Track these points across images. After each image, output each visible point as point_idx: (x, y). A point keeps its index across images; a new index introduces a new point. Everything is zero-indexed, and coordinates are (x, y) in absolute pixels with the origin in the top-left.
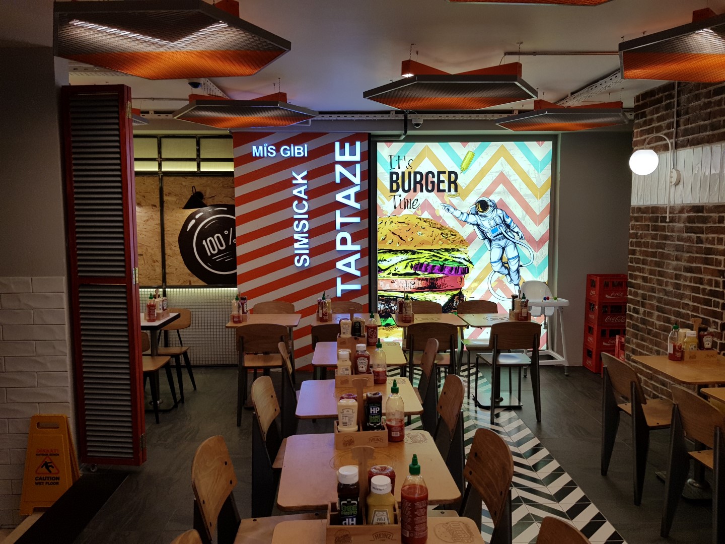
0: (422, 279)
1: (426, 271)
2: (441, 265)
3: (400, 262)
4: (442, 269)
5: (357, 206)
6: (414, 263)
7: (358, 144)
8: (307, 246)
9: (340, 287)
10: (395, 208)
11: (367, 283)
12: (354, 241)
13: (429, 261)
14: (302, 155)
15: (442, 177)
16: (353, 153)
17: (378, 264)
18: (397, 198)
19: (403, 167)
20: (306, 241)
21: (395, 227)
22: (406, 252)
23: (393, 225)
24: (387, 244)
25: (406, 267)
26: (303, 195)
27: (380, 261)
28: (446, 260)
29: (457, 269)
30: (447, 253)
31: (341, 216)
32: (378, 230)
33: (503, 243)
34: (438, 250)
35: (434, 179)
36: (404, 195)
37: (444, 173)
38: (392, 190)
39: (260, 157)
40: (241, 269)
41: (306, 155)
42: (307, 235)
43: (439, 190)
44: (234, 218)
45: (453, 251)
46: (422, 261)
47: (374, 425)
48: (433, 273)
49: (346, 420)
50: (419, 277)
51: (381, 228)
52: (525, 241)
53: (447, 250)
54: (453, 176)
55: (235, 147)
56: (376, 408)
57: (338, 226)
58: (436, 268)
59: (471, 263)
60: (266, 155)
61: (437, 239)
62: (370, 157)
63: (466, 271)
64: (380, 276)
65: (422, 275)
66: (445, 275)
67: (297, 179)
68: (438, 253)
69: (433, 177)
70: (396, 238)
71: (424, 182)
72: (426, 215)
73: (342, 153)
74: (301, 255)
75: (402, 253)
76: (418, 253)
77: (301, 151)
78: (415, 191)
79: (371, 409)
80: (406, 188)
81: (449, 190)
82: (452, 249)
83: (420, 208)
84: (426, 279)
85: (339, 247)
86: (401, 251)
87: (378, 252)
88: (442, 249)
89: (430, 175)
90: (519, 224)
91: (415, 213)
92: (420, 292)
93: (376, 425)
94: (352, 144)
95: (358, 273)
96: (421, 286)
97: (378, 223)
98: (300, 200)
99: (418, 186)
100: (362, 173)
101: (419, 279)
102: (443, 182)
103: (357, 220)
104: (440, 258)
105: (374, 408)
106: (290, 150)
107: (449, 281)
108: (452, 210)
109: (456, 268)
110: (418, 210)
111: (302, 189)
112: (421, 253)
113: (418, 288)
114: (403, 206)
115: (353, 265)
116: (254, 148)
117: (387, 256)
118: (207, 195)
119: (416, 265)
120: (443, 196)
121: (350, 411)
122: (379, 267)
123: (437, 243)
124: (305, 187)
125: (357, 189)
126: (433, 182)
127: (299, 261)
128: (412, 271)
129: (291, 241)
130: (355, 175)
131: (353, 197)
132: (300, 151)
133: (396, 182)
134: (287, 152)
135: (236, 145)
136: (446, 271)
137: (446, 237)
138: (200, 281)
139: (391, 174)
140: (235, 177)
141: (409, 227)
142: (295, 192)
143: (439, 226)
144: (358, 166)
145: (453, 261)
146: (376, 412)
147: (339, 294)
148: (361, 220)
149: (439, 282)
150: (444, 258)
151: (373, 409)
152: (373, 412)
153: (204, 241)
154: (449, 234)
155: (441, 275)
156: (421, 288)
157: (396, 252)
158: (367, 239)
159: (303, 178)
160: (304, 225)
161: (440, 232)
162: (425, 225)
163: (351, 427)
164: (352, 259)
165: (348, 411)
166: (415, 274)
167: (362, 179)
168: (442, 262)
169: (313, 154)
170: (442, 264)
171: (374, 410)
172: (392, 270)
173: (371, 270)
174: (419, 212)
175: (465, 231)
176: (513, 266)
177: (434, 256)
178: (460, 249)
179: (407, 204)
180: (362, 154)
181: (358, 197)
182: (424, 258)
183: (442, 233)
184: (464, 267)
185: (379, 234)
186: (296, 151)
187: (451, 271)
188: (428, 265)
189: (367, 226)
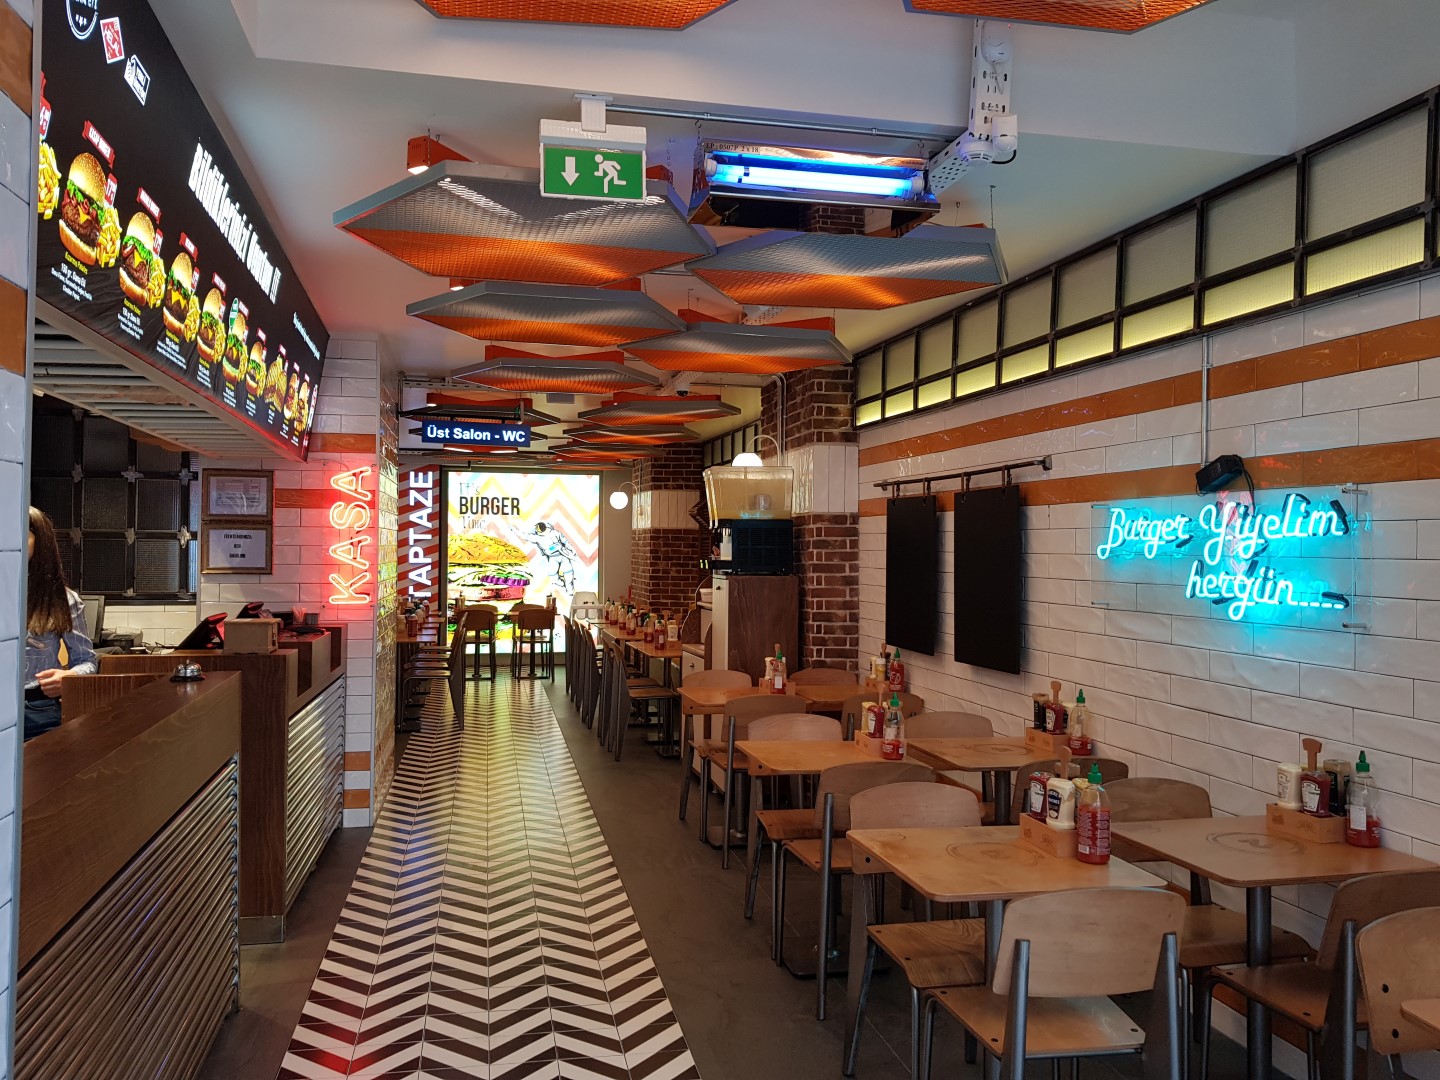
0: (488, 590)
1: (491, 582)
2: (505, 578)
3: (469, 574)
4: (506, 581)
5: (429, 525)
6: (481, 576)
7: (430, 474)
9: (412, 595)
10: (464, 527)
11: (437, 591)
12: (425, 555)
13: (495, 574)
15: (506, 502)
16: (425, 481)
17: (449, 576)
18: (466, 519)
19: (471, 493)
21: (464, 544)
22: (474, 565)
23: (462, 542)
24: (457, 558)
25: (474, 578)
27: (450, 573)
28: (510, 573)
29: (519, 581)
30: (510, 567)
31: (415, 533)
32: (449, 546)
33: (560, 558)
34: (502, 564)
35: (499, 504)
36: (473, 517)
37: (508, 499)
38: (461, 513)
43: (503, 513)
45: (516, 565)
46: (487, 574)
48: (498, 584)
50: (485, 587)
51: (452, 544)
52: (577, 558)
53: (510, 564)
54: (515, 502)
57: (411, 543)
58: (501, 580)
59: (532, 576)
61: (502, 554)
62: (442, 485)
63: (526, 583)
64: (450, 586)
65: (491, 586)
66: (508, 586)
68: (503, 567)
69: (498, 502)
70: (465, 554)
71: (490, 506)
72: (492, 535)
73: (416, 481)
75: (470, 567)
76: (485, 567)
78: (482, 513)
80: (474, 511)
81: (512, 513)
82: (515, 563)
84: (492, 590)
85: (412, 560)
86: (469, 564)
87: (449, 565)
88: (506, 563)
89: (495, 501)
91: (482, 532)
92: (486, 601)
94: (425, 474)
95: (429, 583)
96: (487, 595)
97: (449, 540)
99: (485, 509)
100: (434, 498)
101: (485, 590)
102: (507, 506)
103: (429, 537)
104: (504, 571)
107: (513, 592)
110: (485, 529)
112: (488, 567)
113: (485, 597)
114: (471, 526)
115: (424, 575)
117: (457, 569)
119: (483, 577)
120: (507, 518)
122: (449, 579)
123: (502, 558)
125: (429, 511)
126: (497, 506)
128: (479, 582)
130: (427, 499)
131: (425, 517)
133: (465, 505)
136: (510, 582)
137: (510, 553)
139: (461, 498)
141: (477, 544)
143: (503, 544)
144: (430, 492)
145: (516, 574)
148: (432, 537)
149: (503, 593)
150: (508, 571)
154: (512, 550)
155: (505, 586)
156: (488, 597)
157: (465, 565)
158: (437, 554)
161: (503, 549)
162: (492, 542)
164: (424, 571)
166: (482, 585)
167: (433, 503)
168: (506, 574)
170: (506, 576)
172: (461, 582)
173: (441, 580)
174: (485, 532)
175: (526, 549)
176: (568, 578)
177: (499, 569)
178: (522, 564)
179: (474, 524)
180: (434, 481)
181: (430, 518)
182: (490, 571)
183: (506, 550)
184: (525, 579)
187: (514, 583)
188: (494, 577)
189: (438, 542)
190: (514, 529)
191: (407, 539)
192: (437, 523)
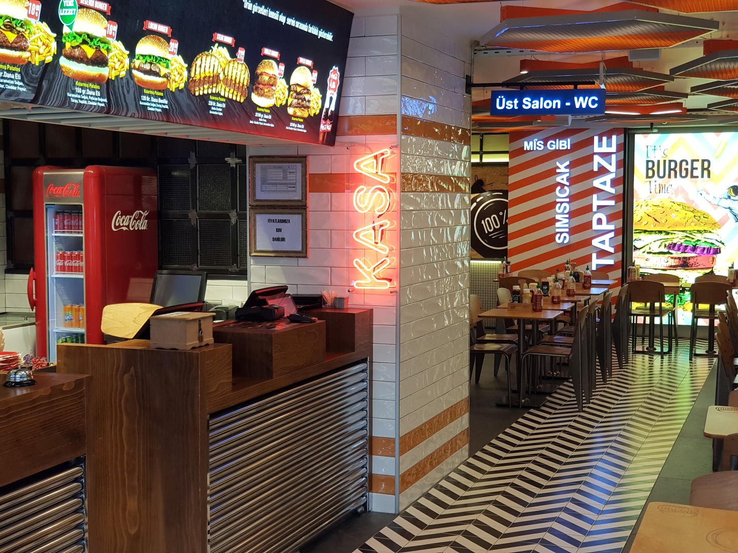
0: (675, 258)
1: (679, 250)
2: (693, 246)
3: (655, 241)
4: (694, 249)
5: (613, 191)
6: (667, 243)
7: (614, 137)
8: (567, 226)
9: (595, 262)
10: (651, 192)
11: (620, 259)
12: (608, 222)
13: (682, 241)
14: (565, 148)
15: (696, 165)
16: (609, 145)
17: (634, 244)
18: (653, 183)
19: (656, 156)
20: (567, 221)
21: (649, 210)
22: (660, 232)
23: (648, 207)
24: (643, 224)
25: (660, 246)
26: (565, 182)
27: (635, 240)
28: (698, 240)
29: (709, 250)
30: (700, 234)
31: (598, 199)
32: (634, 212)
34: (690, 231)
35: (687, 167)
36: (660, 181)
37: (698, 160)
38: (647, 177)
39: (530, 151)
40: (511, 244)
41: (569, 148)
42: (567, 216)
43: (692, 176)
44: (507, 201)
45: (705, 232)
46: (675, 241)
48: (686, 253)
50: (672, 256)
51: (637, 211)
53: (699, 231)
54: (706, 163)
55: (510, 143)
57: (595, 209)
58: (689, 248)
59: (723, 244)
60: (535, 149)
61: (690, 221)
62: (627, 149)
63: (717, 251)
64: (636, 254)
65: (676, 254)
66: (697, 255)
67: (560, 168)
68: (691, 234)
69: (687, 164)
70: (651, 220)
71: (678, 169)
72: (680, 199)
73: (600, 146)
74: (561, 233)
75: (656, 233)
76: (672, 234)
77: (565, 145)
78: (669, 177)
80: (661, 174)
81: (702, 176)
82: (705, 230)
83: (674, 192)
84: (679, 258)
85: (595, 226)
86: (655, 231)
87: (634, 232)
88: (694, 230)
89: (684, 163)
91: (669, 197)
92: (673, 270)
94: (609, 138)
95: (612, 250)
96: (674, 264)
97: (635, 206)
98: (563, 185)
99: (672, 172)
100: (618, 163)
101: (672, 258)
102: (696, 169)
103: (612, 203)
104: (693, 239)
106: (556, 144)
107: (702, 260)
110: (672, 194)
111: (565, 176)
112: (675, 234)
113: (671, 266)
114: (658, 191)
115: (607, 242)
116: (526, 143)
117: (642, 236)
118: (487, 182)
119: (670, 244)
120: (696, 182)
122: (634, 246)
123: (690, 225)
124: (568, 175)
125: (613, 176)
126: (686, 170)
127: (559, 238)
128: (666, 250)
129: (553, 221)
130: (611, 164)
131: (609, 183)
133: (652, 169)
134: (552, 146)
135: (511, 141)
136: (699, 251)
137: (699, 219)
138: (479, 255)
139: (648, 162)
140: (509, 167)
141: (663, 210)
142: (559, 179)
143: (692, 210)
144: (614, 157)
145: (705, 242)
147: (594, 268)
148: (616, 203)
149: (691, 261)
150: (696, 238)
153: (483, 221)
154: (702, 216)
155: (693, 255)
156: (674, 266)
157: (651, 232)
158: (621, 221)
159: (566, 167)
160: (565, 208)
161: (693, 215)
162: (679, 208)
164: (606, 238)
166: (668, 253)
167: (618, 167)
168: (694, 242)
169: (575, 147)
170: (694, 244)
172: (647, 249)
173: (626, 247)
174: (673, 197)
175: (717, 214)
177: (687, 236)
178: (712, 231)
179: (661, 189)
180: (618, 146)
181: (614, 183)
182: (678, 238)
183: (695, 216)
184: (716, 247)
185: (635, 216)
186: (561, 145)
187: (703, 251)
188: (681, 245)
189: (621, 209)
190: (704, 193)
191: (591, 206)
192: (620, 188)
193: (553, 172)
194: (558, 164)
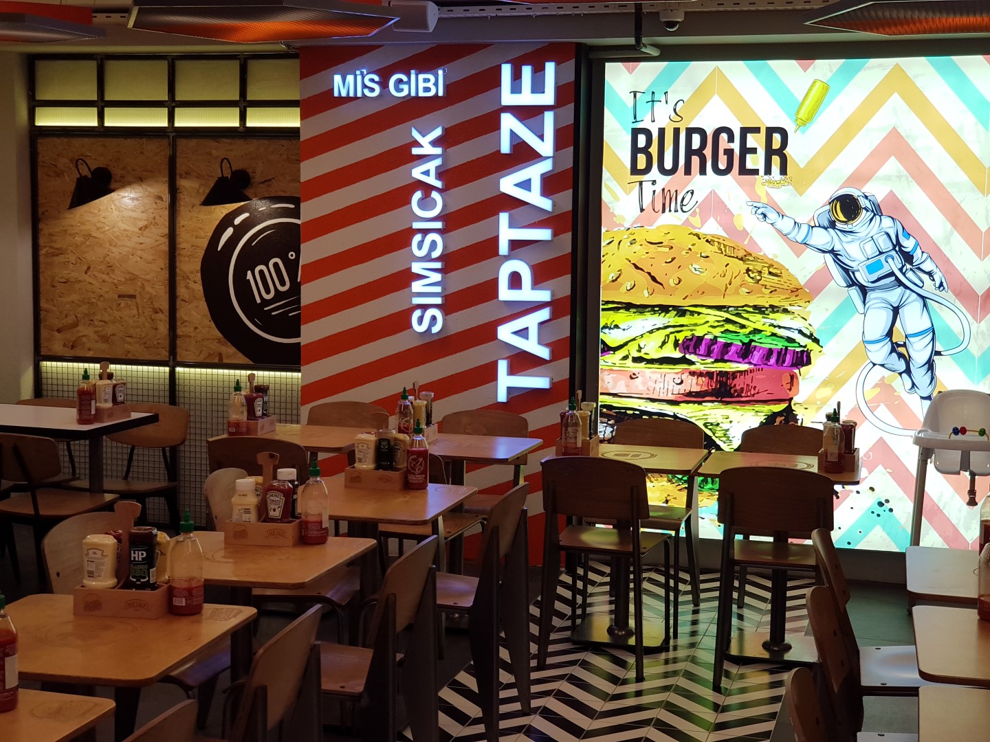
0: (701, 374)
1: (708, 355)
2: (744, 344)
3: (651, 332)
4: (746, 351)
5: (546, 204)
6: (681, 337)
7: (550, 68)
8: (438, 289)
9: (506, 382)
10: (642, 210)
12: (537, 282)
13: (717, 332)
14: (432, 94)
15: (752, 141)
16: (538, 87)
17: (602, 336)
18: (647, 187)
19: (660, 118)
20: (437, 277)
21: (639, 253)
22: (664, 309)
23: (636, 247)
24: (623, 289)
25: (664, 343)
26: (432, 180)
27: (605, 327)
28: (756, 331)
29: (782, 354)
30: (759, 317)
31: (512, 225)
32: (602, 259)
33: (894, 296)
34: (736, 308)
35: (732, 146)
36: (663, 181)
37: (756, 130)
38: (635, 170)
39: (348, 99)
40: (310, 333)
41: (441, 94)
42: (438, 265)
43: (744, 171)
44: (300, 223)
45: (773, 312)
46: (699, 332)
47: (137, 581)
48: (726, 361)
49: (92, 567)
50: (693, 368)
51: (610, 254)
52: (948, 295)
53: (759, 309)
54: (777, 138)
55: (302, 78)
56: (140, 553)
57: (503, 248)
58: (733, 349)
59: (816, 341)
60: (359, 94)
61: (737, 282)
63: (803, 359)
64: (606, 361)
65: (701, 364)
66: (752, 366)
67: (421, 146)
68: (738, 315)
69: (731, 139)
70: (642, 279)
71: (708, 152)
72: (712, 228)
73: (516, 88)
74: (424, 307)
75: (655, 312)
76: (692, 313)
77: (430, 85)
78: (688, 171)
79: (132, 552)
80: (668, 165)
81: (768, 171)
82: (771, 306)
83: (698, 210)
84: (709, 375)
85: (505, 293)
86: (653, 306)
87: (601, 307)
88: (746, 306)
89: (724, 136)
90: (936, 253)
91: (687, 222)
92: (694, 402)
93: (139, 581)
94: (539, 70)
95: (544, 353)
96: (696, 389)
97: (603, 244)
98: (427, 189)
99: (695, 160)
100: (560, 132)
101: (692, 373)
102: (754, 151)
103: (544, 234)
104: (743, 327)
105: (136, 552)
106: (409, 83)
107: (763, 382)
108: (772, 216)
109: (779, 352)
110: (694, 214)
111: (432, 166)
112: (699, 313)
113: (690, 394)
114: (659, 207)
115: (533, 333)
116: (337, 79)
117: (621, 317)
118: (257, 177)
119: (686, 340)
120: (753, 185)
121: (99, 553)
122: (603, 342)
123: (737, 292)
124: (438, 162)
125: (546, 166)
126: (729, 153)
127: (420, 320)
128: (678, 354)
129: (406, 278)
130: (541, 137)
131: (536, 185)
132: (428, 84)
133: (645, 150)
134: (401, 86)
135: (304, 74)
136: (756, 357)
137: (758, 278)
138: (240, 355)
139: (635, 132)
140: (302, 138)
141: (673, 253)
142: (417, 173)
143: (741, 254)
144: (549, 117)
145: (773, 335)
146: (140, 559)
147: (502, 397)
148: (555, 235)
149: (739, 383)
150: (751, 326)
151: (134, 553)
152: (134, 557)
153: (249, 273)
154: (766, 271)
155: (744, 367)
156: (698, 394)
157: (642, 309)
158: (566, 280)
159: (435, 143)
160: (433, 245)
161: (743, 267)
162: (709, 249)
163: (100, 581)
164: (532, 321)
165: (95, 553)
166: (683, 360)
167: (559, 145)
168: (747, 335)
169: (455, 92)
170: (746, 340)
171: (136, 555)
172: (632, 350)
174: (696, 221)
175: (803, 267)
176: (920, 354)
177: (728, 321)
178: (790, 308)
179: (668, 201)
180: (559, 90)
181: (550, 185)
182: (706, 325)
183: (748, 270)
184: (799, 349)
185: (604, 267)
186: (422, 85)
187: (768, 359)
188: (714, 341)
189: (569, 250)
191: (495, 240)
192: (566, 197)
193: (404, 156)
194: (416, 135)
